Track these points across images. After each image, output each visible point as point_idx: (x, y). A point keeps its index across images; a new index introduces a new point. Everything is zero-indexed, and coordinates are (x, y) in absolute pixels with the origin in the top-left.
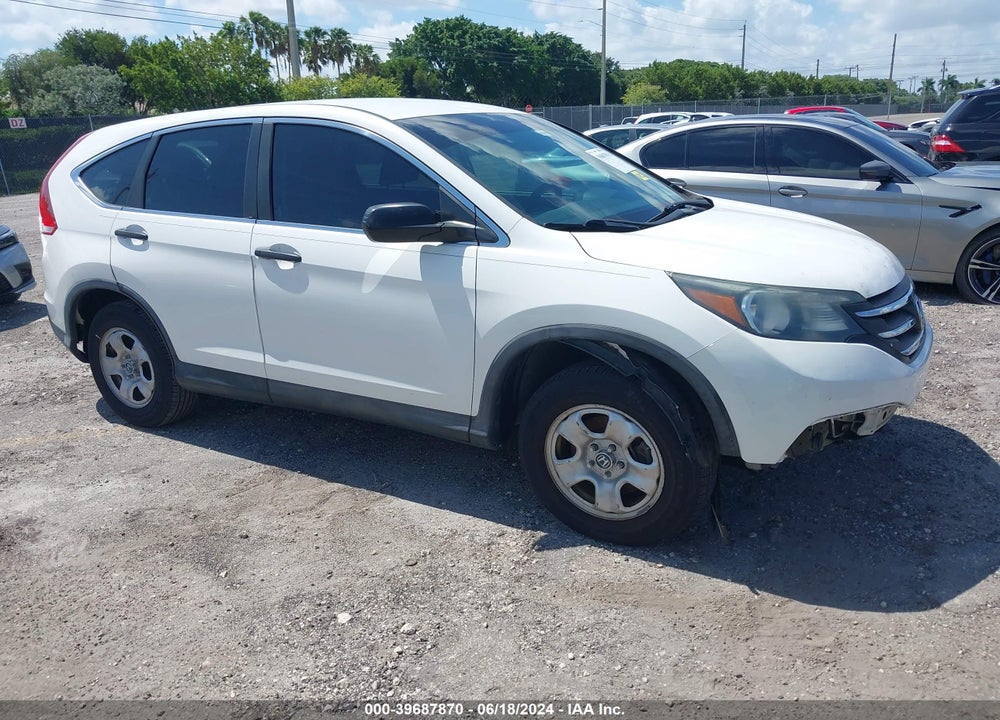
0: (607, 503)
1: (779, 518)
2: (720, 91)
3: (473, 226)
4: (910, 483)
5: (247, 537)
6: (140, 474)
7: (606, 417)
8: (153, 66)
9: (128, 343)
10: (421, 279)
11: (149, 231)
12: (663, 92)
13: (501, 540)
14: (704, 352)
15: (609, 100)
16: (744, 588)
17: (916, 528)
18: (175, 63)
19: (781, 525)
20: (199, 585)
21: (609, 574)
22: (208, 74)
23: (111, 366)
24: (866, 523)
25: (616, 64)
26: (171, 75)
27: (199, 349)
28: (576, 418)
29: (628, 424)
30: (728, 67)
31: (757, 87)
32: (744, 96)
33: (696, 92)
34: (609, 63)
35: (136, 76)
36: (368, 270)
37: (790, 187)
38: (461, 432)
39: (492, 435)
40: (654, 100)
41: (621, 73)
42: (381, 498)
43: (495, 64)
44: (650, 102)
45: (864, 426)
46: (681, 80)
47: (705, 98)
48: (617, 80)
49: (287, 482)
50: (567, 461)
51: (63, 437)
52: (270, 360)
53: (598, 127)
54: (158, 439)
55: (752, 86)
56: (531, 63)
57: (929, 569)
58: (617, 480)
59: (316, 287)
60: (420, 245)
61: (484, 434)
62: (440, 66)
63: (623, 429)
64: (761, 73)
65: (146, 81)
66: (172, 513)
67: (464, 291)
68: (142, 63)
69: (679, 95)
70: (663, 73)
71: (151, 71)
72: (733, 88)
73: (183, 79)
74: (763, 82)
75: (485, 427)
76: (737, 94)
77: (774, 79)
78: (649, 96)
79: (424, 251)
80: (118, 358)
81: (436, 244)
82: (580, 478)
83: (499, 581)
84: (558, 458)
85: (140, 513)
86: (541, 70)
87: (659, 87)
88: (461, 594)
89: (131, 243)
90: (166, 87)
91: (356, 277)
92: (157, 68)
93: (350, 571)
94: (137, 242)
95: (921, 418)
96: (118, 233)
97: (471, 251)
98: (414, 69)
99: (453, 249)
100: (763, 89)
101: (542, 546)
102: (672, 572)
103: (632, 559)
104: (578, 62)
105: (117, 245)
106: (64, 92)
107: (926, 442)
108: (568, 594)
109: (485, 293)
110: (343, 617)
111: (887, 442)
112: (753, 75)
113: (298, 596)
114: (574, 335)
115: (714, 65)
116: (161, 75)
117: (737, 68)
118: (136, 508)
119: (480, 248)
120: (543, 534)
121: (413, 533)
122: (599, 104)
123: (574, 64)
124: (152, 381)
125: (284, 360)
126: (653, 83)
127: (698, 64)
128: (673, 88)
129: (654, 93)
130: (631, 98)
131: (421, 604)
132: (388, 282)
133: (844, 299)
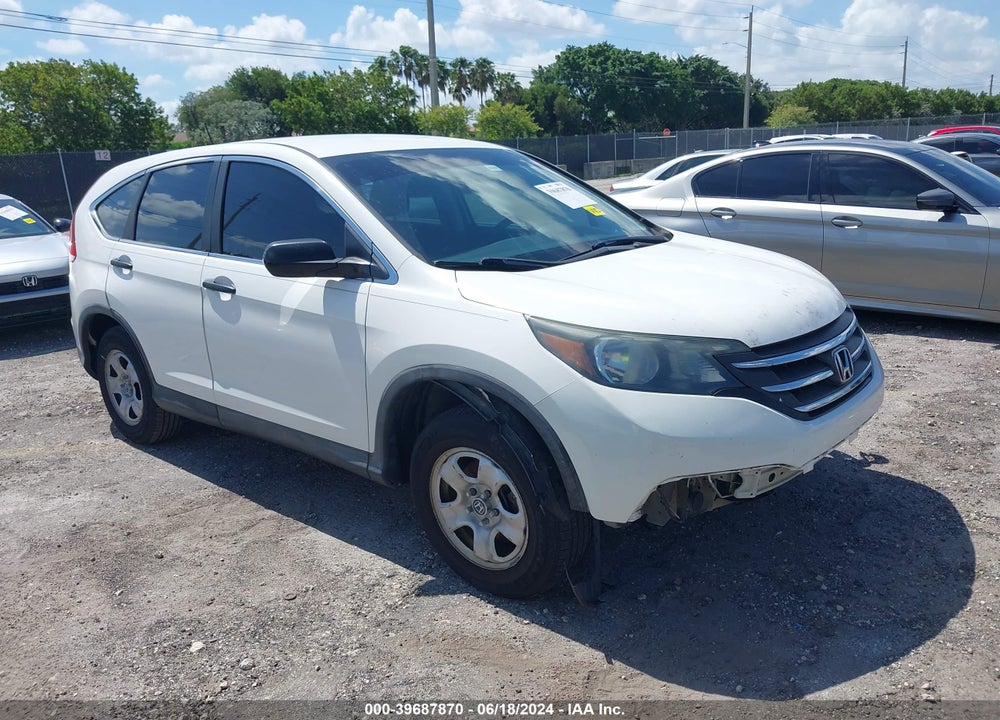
0: (483, 551)
1: (678, 581)
2: (875, 111)
3: (368, 263)
4: (852, 552)
5: (162, 557)
6: (108, 489)
7: (476, 461)
8: (302, 99)
9: (124, 364)
10: (323, 314)
11: (134, 263)
12: (811, 113)
13: (387, 582)
14: (548, 400)
15: (751, 125)
16: (600, 655)
17: (829, 604)
18: (322, 97)
19: (678, 588)
20: (93, 600)
21: (470, 626)
22: (349, 105)
23: (115, 385)
24: (775, 594)
25: (765, 86)
26: (317, 107)
27: (169, 374)
28: (453, 461)
29: (496, 469)
30: (887, 85)
31: (918, 106)
32: (904, 115)
33: (848, 113)
34: (758, 85)
35: (286, 110)
36: (284, 304)
37: (845, 218)
38: (361, 467)
39: (387, 473)
40: (800, 122)
41: (768, 95)
42: (302, 528)
43: (637, 89)
44: (795, 124)
45: (741, 488)
46: (831, 100)
47: (859, 119)
48: (765, 102)
49: (229, 506)
50: (448, 504)
51: (67, 450)
52: (218, 387)
53: (693, 152)
54: (144, 456)
55: (913, 104)
56: (674, 87)
57: (817, 653)
58: (491, 529)
59: (248, 318)
60: (325, 280)
61: (379, 472)
62: (581, 92)
63: (492, 475)
64: (924, 90)
65: (295, 114)
66: (112, 528)
67: (355, 326)
68: (292, 97)
69: (828, 117)
70: (811, 94)
71: (299, 103)
72: (890, 107)
73: (327, 112)
74: (925, 100)
75: (380, 465)
76: (895, 113)
77: (938, 97)
78: (795, 118)
79: (328, 286)
80: (118, 378)
81: (338, 279)
82: (460, 523)
83: (361, 624)
84: (442, 502)
85: (85, 526)
86: (684, 94)
87: (807, 109)
88: (317, 634)
89: (122, 271)
90: (312, 118)
91: (274, 310)
92: (306, 101)
93: (230, 600)
94: (126, 272)
95: (909, 478)
96: (113, 263)
97: (366, 286)
98: (554, 96)
99: (351, 283)
100: (926, 107)
101: (423, 591)
102: (535, 630)
103: (502, 612)
104: (723, 85)
105: (112, 273)
106: (222, 124)
107: (899, 505)
108: (417, 644)
109: (373, 329)
110: (197, 646)
111: (854, 503)
112: (915, 93)
113: (170, 620)
114: (442, 375)
115: (875, 83)
116: (308, 107)
117: (897, 87)
118: (85, 521)
119: (374, 284)
120: (430, 578)
121: (310, 566)
122: (741, 125)
123: (718, 87)
124: (141, 401)
125: (227, 388)
126: (800, 105)
127: (852, 83)
128: (822, 108)
129: (800, 115)
130: (774, 121)
131: (275, 639)
132: (300, 316)
133: (718, 348)
